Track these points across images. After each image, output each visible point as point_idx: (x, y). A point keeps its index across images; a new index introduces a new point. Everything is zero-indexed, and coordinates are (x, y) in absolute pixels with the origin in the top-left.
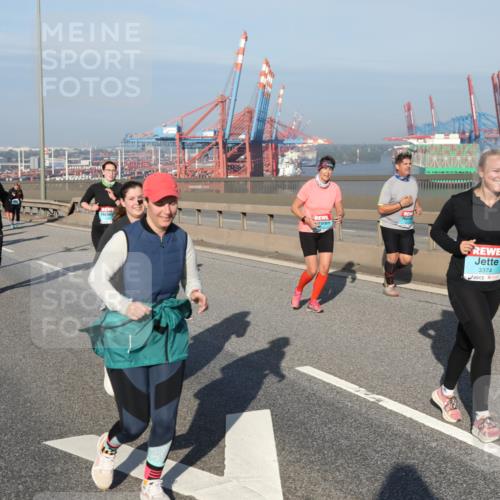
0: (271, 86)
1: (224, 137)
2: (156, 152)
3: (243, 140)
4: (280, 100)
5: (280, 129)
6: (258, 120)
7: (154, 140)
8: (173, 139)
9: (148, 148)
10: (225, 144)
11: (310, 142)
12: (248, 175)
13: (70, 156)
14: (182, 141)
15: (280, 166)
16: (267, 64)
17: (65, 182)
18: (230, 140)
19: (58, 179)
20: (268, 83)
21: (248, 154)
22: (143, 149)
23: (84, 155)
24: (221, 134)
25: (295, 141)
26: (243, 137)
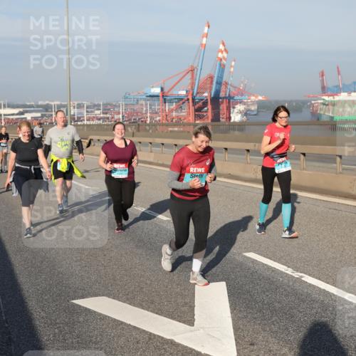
0: (225, 59)
1: (193, 94)
2: (146, 105)
3: (206, 97)
4: (232, 69)
5: (232, 89)
6: (217, 83)
7: (144, 97)
8: (158, 96)
9: (140, 102)
10: (193, 100)
11: (253, 98)
12: (210, 121)
13: (87, 108)
14: (164, 97)
15: (231, 115)
16: (223, 44)
17: (84, 125)
18: (198, 97)
19: (79, 123)
20: (224, 57)
21: (209, 106)
22: (137, 103)
23: (97, 107)
24: (191, 93)
25: (243, 97)
26: (206, 94)
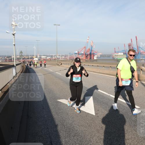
0: (93, 45)
4: (94, 47)
5: (94, 52)
6: (91, 50)
7: (74, 53)
8: (77, 53)
9: (73, 55)
10: (85, 54)
11: (99, 54)
12: (89, 59)
14: (79, 54)
15: (94, 58)
16: (92, 41)
17: (60, 60)
18: (86, 53)
21: (89, 56)
23: (63, 56)
25: (97, 54)
26: (88, 53)
